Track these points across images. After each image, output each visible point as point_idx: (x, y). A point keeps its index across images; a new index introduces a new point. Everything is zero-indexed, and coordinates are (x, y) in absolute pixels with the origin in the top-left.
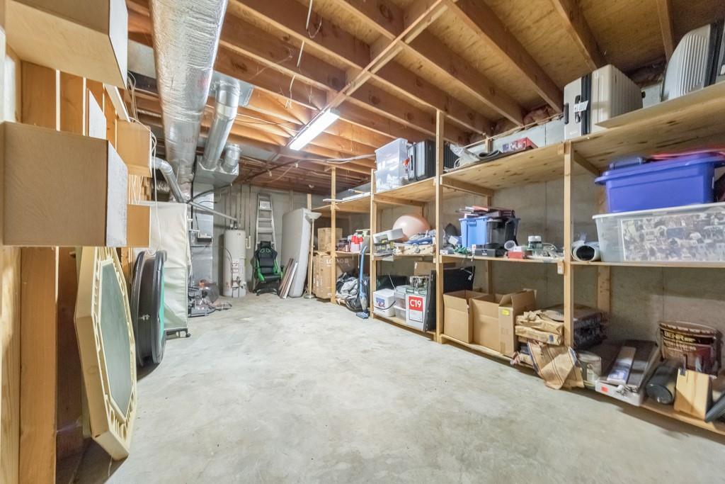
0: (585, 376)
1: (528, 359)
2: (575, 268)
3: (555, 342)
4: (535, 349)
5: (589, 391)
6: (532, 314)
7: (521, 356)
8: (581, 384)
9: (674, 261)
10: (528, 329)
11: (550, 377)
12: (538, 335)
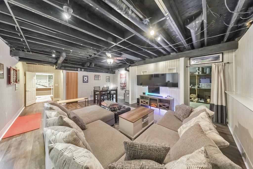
0: (199, 100)
1: (192, 100)
2: (197, 89)
3: (195, 97)
4: (193, 99)
5: (199, 102)
6: (192, 94)
7: (191, 100)
8: (198, 101)
9: (207, 88)
10: (192, 96)
11: (195, 101)
12: (193, 97)
